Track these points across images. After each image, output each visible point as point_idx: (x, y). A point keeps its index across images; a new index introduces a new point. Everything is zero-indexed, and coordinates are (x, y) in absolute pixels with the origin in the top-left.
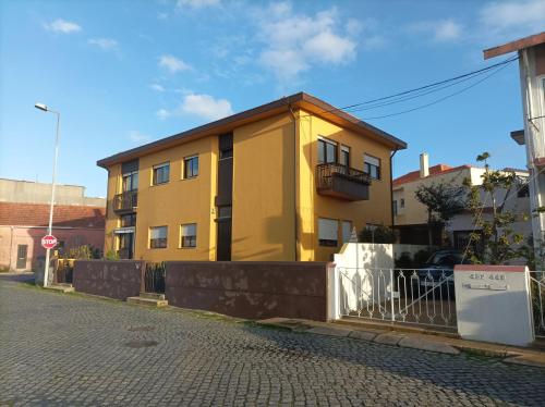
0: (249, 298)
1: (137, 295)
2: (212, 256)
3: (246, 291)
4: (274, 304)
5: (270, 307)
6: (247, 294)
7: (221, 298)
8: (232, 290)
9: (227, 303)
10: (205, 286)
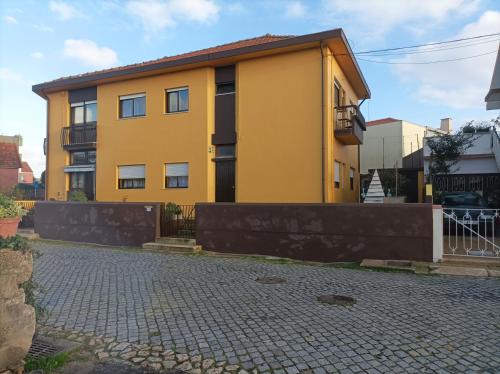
0: (324, 241)
1: (153, 241)
2: (211, 198)
3: (320, 234)
4: (361, 246)
5: (355, 249)
6: (322, 237)
7: (284, 241)
8: (299, 234)
9: (293, 246)
10: (258, 229)
